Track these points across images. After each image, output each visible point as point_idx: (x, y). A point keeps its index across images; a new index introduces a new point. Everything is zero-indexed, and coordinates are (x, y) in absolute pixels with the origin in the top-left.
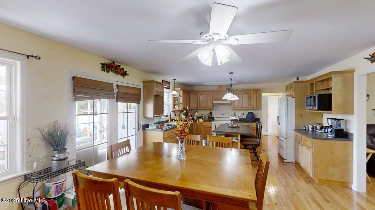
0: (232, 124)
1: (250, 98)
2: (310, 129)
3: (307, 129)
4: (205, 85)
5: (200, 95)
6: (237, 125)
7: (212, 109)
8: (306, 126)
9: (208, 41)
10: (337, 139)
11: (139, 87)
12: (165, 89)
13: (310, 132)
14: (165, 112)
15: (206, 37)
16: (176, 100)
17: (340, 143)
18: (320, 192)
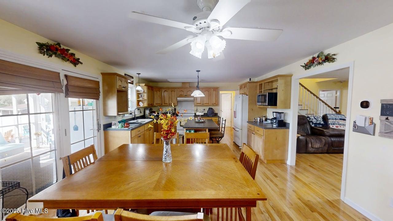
0: (199, 119)
1: (211, 95)
2: (258, 121)
3: (256, 121)
4: (170, 81)
5: (164, 92)
6: (203, 120)
7: (176, 106)
8: (256, 119)
9: (200, 29)
10: (279, 128)
11: (97, 80)
12: (129, 84)
13: (258, 123)
14: (130, 109)
15: (200, 23)
16: (140, 96)
17: (281, 131)
18: (269, 170)
